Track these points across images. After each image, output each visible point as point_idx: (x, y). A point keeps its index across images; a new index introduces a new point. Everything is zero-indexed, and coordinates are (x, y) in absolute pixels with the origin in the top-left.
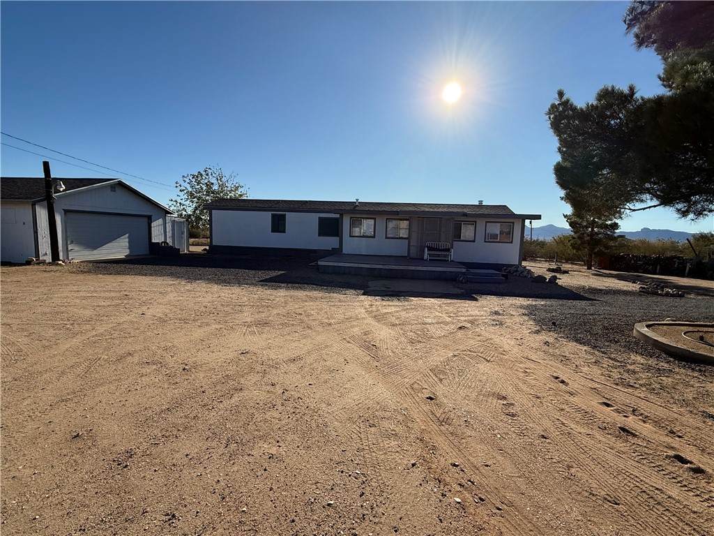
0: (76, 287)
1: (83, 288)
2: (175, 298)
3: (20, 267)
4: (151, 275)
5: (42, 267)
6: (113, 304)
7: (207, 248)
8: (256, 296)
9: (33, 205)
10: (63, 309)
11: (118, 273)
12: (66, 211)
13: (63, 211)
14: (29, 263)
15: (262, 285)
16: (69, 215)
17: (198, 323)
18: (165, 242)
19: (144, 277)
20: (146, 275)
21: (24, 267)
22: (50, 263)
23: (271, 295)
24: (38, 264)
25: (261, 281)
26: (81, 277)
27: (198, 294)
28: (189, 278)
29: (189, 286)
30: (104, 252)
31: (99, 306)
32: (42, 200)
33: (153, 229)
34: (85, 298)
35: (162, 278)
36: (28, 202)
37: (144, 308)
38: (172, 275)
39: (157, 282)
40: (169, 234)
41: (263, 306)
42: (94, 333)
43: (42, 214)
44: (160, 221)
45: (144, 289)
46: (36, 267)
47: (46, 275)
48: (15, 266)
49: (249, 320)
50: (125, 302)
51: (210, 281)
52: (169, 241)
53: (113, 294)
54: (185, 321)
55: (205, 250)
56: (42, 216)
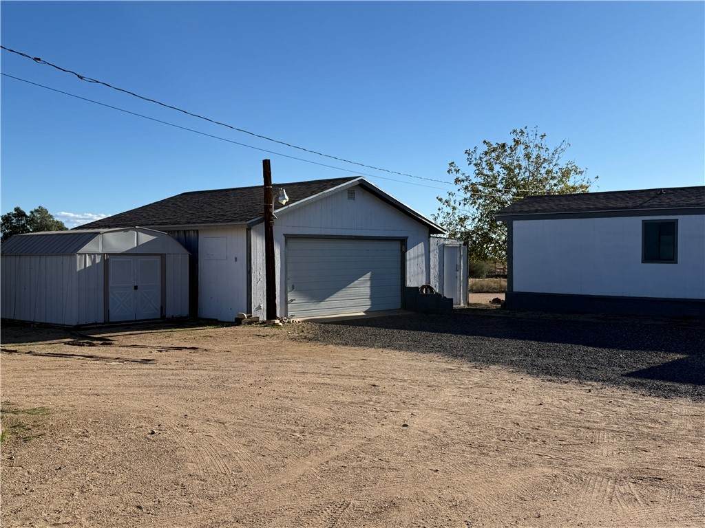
0: (301, 365)
1: (311, 368)
2: (455, 399)
3: (229, 329)
4: (408, 349)
5: (254, 329)
6: (357, 400)
7: (502, 297)
8: (623, 410)
9: (249, 230)
10: (288, 403)
11: (358, 343)
12: (288, 237)
13: (283, 238)
14: (238, 322)
15: (632, 385)
16: (292, 243)
17: (508, 458)
18: (428, 287)
19: (397, 353)
20: (400, 349)
21: (233, 328)
22: (264, 322)
23: (659, 410)
24: (250, 323)
25: (629, 375)
26: (305, 347)
27: (497, 394)
28: (475, 360)
29: (477, 376)
30: (334, 304)
31: (336, 403)
32: (259, 222)
33: (408, 263)
34: (315, 386)
35: (427, 356)
36: (242, 227)
37: (406, 414)
38: (443, 350)
39: (420, 364)
40: (434, 272)
41: (642, 436)
42: (334, 453)
43: (258, 245)
44: (421, 247)
45: (400, 375)
46: (247, 328)
47: (261, 342)
48: (223, 326)
49: (615, 464)
50: (374, 398)
51: (516, 366)
52: (434, 284)
53: (355, 382)
54: (481, 449)
55: (496, 301)
56: (258, 246)
